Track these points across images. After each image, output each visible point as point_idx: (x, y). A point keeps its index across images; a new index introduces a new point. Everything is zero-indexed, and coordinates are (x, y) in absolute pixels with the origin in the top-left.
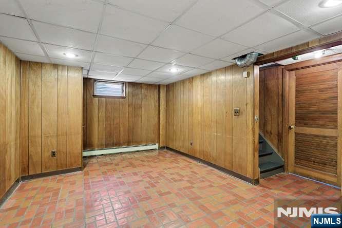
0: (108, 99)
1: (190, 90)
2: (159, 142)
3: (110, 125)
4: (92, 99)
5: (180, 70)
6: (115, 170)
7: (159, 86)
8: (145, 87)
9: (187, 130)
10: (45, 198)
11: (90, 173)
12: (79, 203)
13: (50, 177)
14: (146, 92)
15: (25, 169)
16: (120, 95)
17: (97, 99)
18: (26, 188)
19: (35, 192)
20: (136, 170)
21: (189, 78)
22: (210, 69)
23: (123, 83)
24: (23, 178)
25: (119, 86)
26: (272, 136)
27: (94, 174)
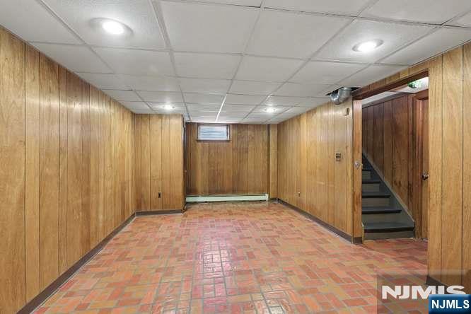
0: (211, 143)
1: (298, 131)
2: (268, 193)
3: (214, 170)
4: (195, 144)
5: (277, 110)
6: (211, 216)
7: (269, 125)
8: (252, 127)
9: (296, 179)
10: (150, 229)
11: (189, 215)
12: (172, 235)
13: (157, 216)
14: (253, 133)
15: (139, 205)
16: (225, 138)
17: (200, 144)
18: (139, 221)
19: (144, 224)
20: (232, 217)
21: (297, 116)
22: (314, 105)
23: (227, 125)
24: (139, 214)
25: (224, 129)
26: (401, 188)
27: (192, 216)
